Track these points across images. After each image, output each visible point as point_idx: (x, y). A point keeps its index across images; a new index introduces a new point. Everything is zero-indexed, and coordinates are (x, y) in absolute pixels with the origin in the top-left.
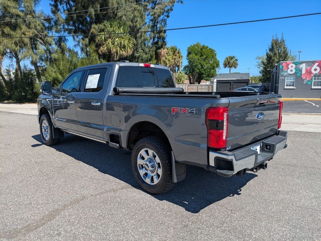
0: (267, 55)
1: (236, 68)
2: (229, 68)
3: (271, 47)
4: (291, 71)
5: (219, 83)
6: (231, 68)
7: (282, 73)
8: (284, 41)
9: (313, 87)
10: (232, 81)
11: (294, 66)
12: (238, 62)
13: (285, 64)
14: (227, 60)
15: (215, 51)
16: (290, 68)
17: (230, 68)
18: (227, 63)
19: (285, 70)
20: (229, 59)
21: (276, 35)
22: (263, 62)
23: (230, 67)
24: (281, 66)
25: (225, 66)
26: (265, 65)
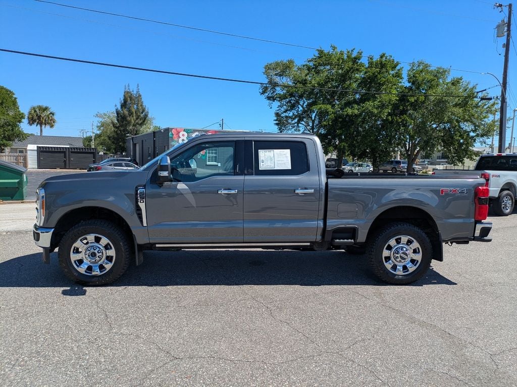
0: (118, 113)
1: (52, 126)
2: (39, 126)
3: (123, 102)
4: (183, 140)
5: (42, 152)
6: (43, 126)
7: (173, 143)
8: (140, 96)
9: (208, 163)
10: (67, 149)
11: (186, 134)
12: (55, 117)
13: (175, 131)
14: (35, 111)
15: (14, 94)
16: (182, 138)
17: (41, 126)
18: (35, 117)
19: (176, 139)
20: (38, 111)
21: (129, 86)
22: (113, 123)
23: (41, 124)
24: (170, 133)
25: (32, 121)
26: (116, 127)
